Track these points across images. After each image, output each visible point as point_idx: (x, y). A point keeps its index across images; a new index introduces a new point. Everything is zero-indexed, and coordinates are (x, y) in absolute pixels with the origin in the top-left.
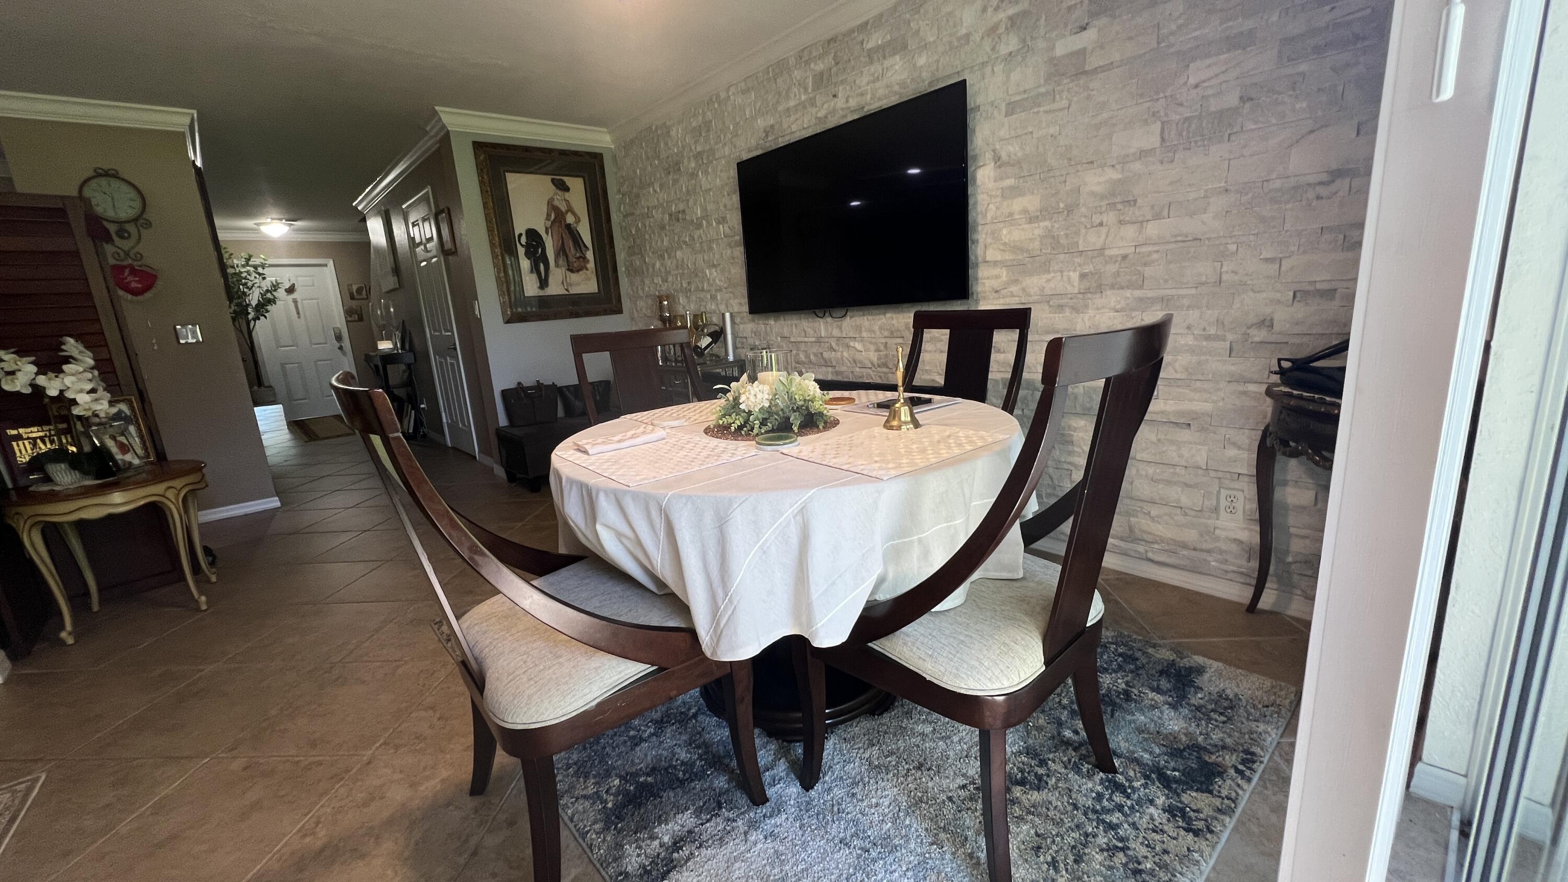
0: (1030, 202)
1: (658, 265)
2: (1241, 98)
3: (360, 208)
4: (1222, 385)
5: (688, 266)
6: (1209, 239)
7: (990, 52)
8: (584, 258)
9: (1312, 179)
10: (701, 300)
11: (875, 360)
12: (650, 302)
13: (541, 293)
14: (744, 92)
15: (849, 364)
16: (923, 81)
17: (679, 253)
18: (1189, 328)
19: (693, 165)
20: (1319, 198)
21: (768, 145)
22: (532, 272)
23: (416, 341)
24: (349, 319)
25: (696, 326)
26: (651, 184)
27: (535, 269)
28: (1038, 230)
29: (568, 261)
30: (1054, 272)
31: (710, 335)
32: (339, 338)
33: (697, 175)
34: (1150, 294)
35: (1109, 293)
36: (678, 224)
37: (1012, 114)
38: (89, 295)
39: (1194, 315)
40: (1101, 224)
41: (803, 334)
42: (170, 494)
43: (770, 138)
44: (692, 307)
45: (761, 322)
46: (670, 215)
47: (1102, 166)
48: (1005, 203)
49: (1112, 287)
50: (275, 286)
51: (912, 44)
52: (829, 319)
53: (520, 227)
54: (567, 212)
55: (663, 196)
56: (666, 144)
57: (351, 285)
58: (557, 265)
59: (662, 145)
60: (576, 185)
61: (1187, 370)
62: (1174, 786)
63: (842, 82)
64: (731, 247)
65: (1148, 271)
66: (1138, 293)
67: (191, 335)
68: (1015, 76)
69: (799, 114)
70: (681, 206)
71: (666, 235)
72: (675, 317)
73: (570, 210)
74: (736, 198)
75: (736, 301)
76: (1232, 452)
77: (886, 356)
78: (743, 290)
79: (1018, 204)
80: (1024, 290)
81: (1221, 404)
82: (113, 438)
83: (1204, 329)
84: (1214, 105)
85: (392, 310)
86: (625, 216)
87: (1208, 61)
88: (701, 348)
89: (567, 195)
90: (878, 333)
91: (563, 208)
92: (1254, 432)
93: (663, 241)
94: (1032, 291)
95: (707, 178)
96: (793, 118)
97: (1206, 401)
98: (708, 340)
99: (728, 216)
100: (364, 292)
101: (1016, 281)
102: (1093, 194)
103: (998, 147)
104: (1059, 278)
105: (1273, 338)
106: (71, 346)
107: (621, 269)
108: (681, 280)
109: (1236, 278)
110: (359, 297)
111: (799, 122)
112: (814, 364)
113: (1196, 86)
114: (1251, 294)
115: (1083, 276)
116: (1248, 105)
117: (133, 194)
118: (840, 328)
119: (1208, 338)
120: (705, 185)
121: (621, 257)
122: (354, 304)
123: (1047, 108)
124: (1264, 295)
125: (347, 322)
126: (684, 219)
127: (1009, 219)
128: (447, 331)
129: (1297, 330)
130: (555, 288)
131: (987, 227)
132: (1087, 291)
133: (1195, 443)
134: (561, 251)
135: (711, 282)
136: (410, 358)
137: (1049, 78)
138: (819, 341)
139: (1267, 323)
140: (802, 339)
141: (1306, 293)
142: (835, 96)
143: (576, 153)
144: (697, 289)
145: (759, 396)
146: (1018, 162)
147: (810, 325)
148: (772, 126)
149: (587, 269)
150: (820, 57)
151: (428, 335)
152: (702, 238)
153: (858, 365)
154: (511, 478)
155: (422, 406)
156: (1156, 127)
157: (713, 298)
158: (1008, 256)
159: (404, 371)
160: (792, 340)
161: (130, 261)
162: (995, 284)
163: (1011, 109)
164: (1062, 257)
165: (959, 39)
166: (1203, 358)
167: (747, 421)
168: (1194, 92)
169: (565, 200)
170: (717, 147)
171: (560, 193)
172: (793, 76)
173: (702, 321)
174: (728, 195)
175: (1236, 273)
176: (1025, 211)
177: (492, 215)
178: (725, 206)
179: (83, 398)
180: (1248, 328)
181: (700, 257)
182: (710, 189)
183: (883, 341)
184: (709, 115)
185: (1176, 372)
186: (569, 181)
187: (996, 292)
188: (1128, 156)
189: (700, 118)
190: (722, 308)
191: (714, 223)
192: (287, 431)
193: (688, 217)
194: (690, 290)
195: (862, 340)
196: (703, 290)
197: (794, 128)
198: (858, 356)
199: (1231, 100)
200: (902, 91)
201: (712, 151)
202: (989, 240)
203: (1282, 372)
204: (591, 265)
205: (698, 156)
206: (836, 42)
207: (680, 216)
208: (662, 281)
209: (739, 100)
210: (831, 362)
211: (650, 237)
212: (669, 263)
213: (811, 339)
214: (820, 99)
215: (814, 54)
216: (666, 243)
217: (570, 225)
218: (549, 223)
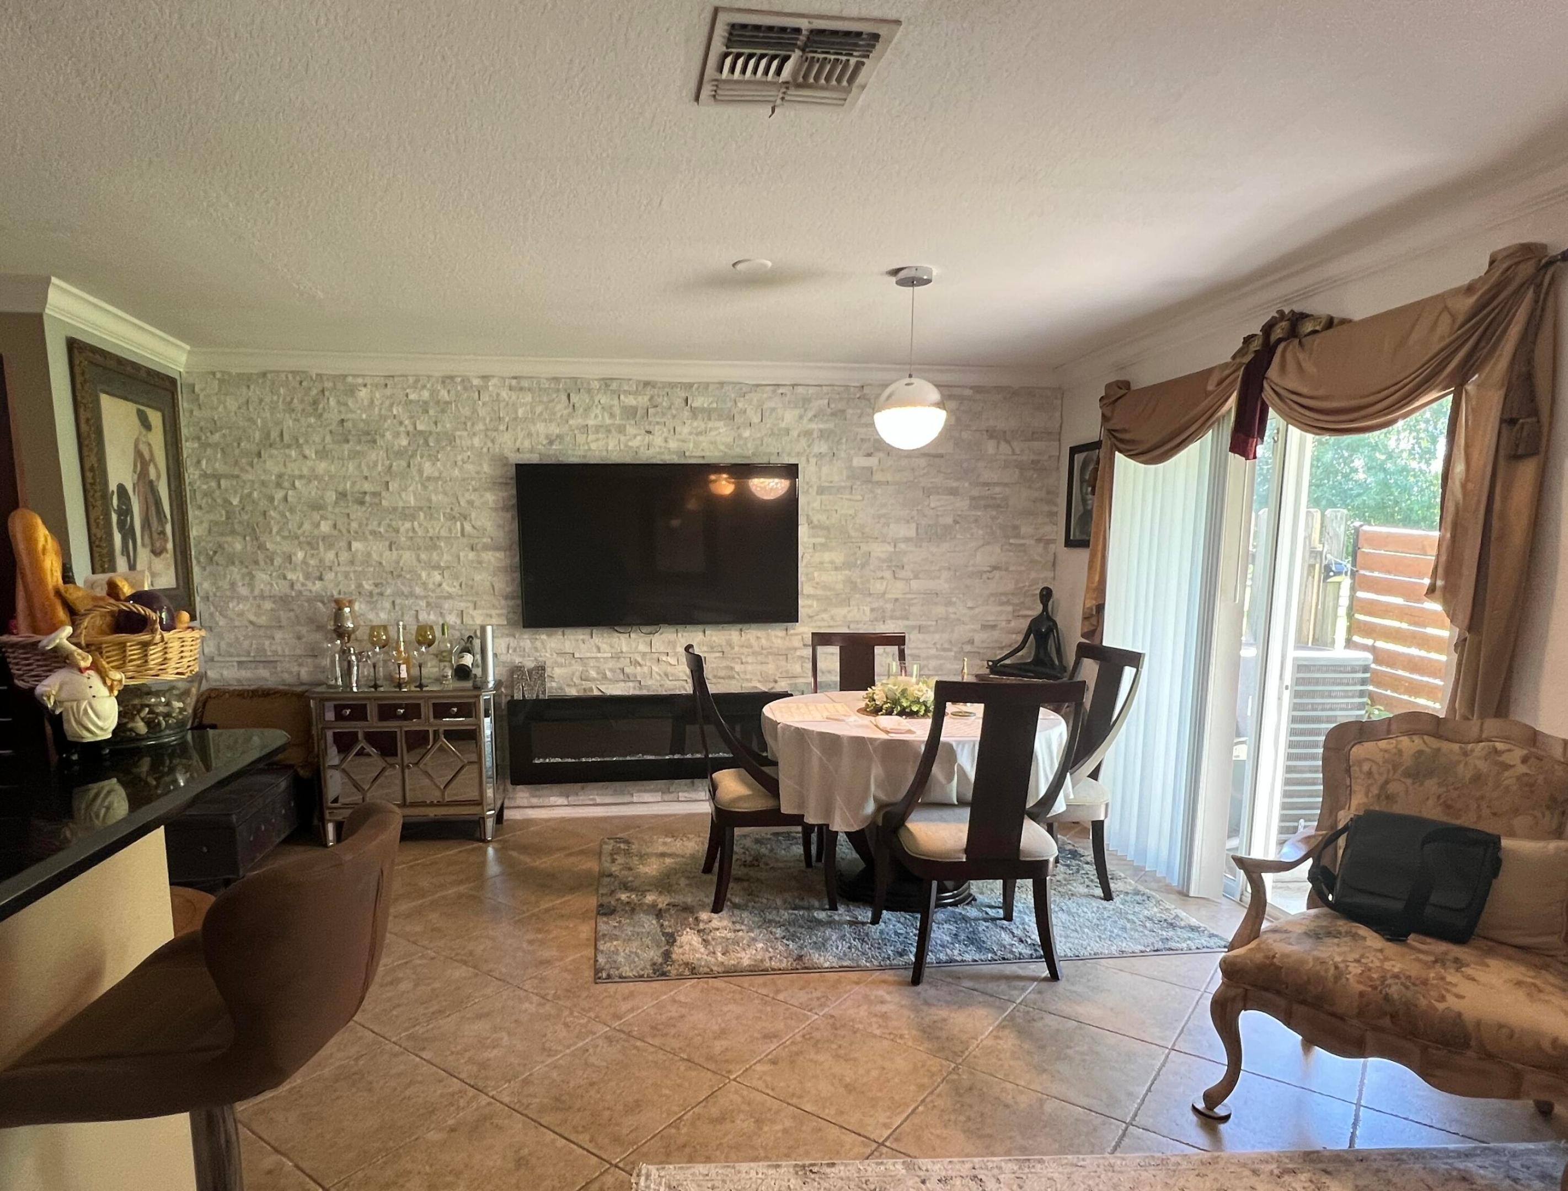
0: (837, 556)
1: (300, 555)
2: (954, 521)
5: (377, 562)
6: (942, 594)
8: (164, 534)
9: (985, 568)
10: (404, 608)
14: (514, 389)
15: (658, 678)
17: (357, 545)
19: (404, 442)
20: (988, 578)
21: (551, 452)
22: (123, 552)
26: (294, 445)
27: (125, 545)
28: (840, 576)
29: (151, 539)
30: (853, 605)
33: (412, 457)
35: (889, 622)
36: (359, 507)
37: (822, 494)
39: (937, 636)
40: (882, 578)
41: (595, 649)
43: (554, 447)
44: (383, 616)
45: (526, 636)
46: (343, 494)
47: (884, 542)
48: (817, 554)
49: (892, 618)
51: (739, 420)
54: (150, 461)
55: (324, 466)
56: (342, 404)
58: (143, 544)
59: (332, 402)
63: (658, 423)
64: (474, 549)
65: (913, 609)
66: (906, 623)
68: (825, 470)
69: (600, 436)
70: (369, 487)
71: (327, 518)
73: (153, 458)
75: (480, 612)
79: (827, 556)
80: (832, 616)
84: (942, 521)
87: (938, 497)
89: (149, 436)
91: (147, 455)
93: (316, 526)
94: (838, 618)
95: (433, 464)
96: (591, 437)
99: (473, 515)
101: (825, 610)
102: (879, 558)
104: (856, 610)
108: (359, 580)
109: (956, 616)
112: (610, 680)
113: (933, 509)
114: (963, 625)
115: (872, 610)
116: (958, 526)
118: (648, 644)
119: (944, 650)
120: (428, 471)
123: (848, 497)
124: (968, 627)
126: (375, 504)
127: (820, 566)
129: (985, 645)
132: (876, 620)
134: (146, 523)
135: (431, 586)
137: (848, 478)
138: (617, 656)
139: (971, 641)
140: (593, 655)
141: (986, 626)
142: (649, 432)
144: (396, 594)
146: (827, 529)
147: (604, 640)
148: (559, 437)
149: (167, 550)
150: (636, 393)
152: (413, 531)
156: (914, 526)
157: (434, 606)
158: (820, 592)
160: (576, 655)
162: (810, 611)
163: (821, 491)
164: (857, 596)
165: (779, 430)
168: (932, 511)
169: (148, 444)
171: (144, 431)
172: (596, 399)
174: (475, 490)
176: (832, 562)
180: (963, 644)
181: (408, 554)
182: (439, 478)
184: (444, 394)
186: (151, 415)
187: (811, 617)
188: (898, 538)
189: (426, 393)
190: (451, 619)
191: (443, 518)
193: (385, 503)
194: (381, 594)
196: (412, 595)
198: (669, 669)
199: (949, 520)
201: (447, 437)
203: (988, 666)
204: (170, 544)
205: (414, 435)
206: (654, 387)
207: (368, 498)
208: (307, 576)
209: (504, 394)
210: (636, 677)
211: (284, 516)
212: (330, 555)
213: (605, 655)
214: (631, 430)
215: (626, 388)
216: (325, 527)
217: (152, 481)
218: (136, 477)
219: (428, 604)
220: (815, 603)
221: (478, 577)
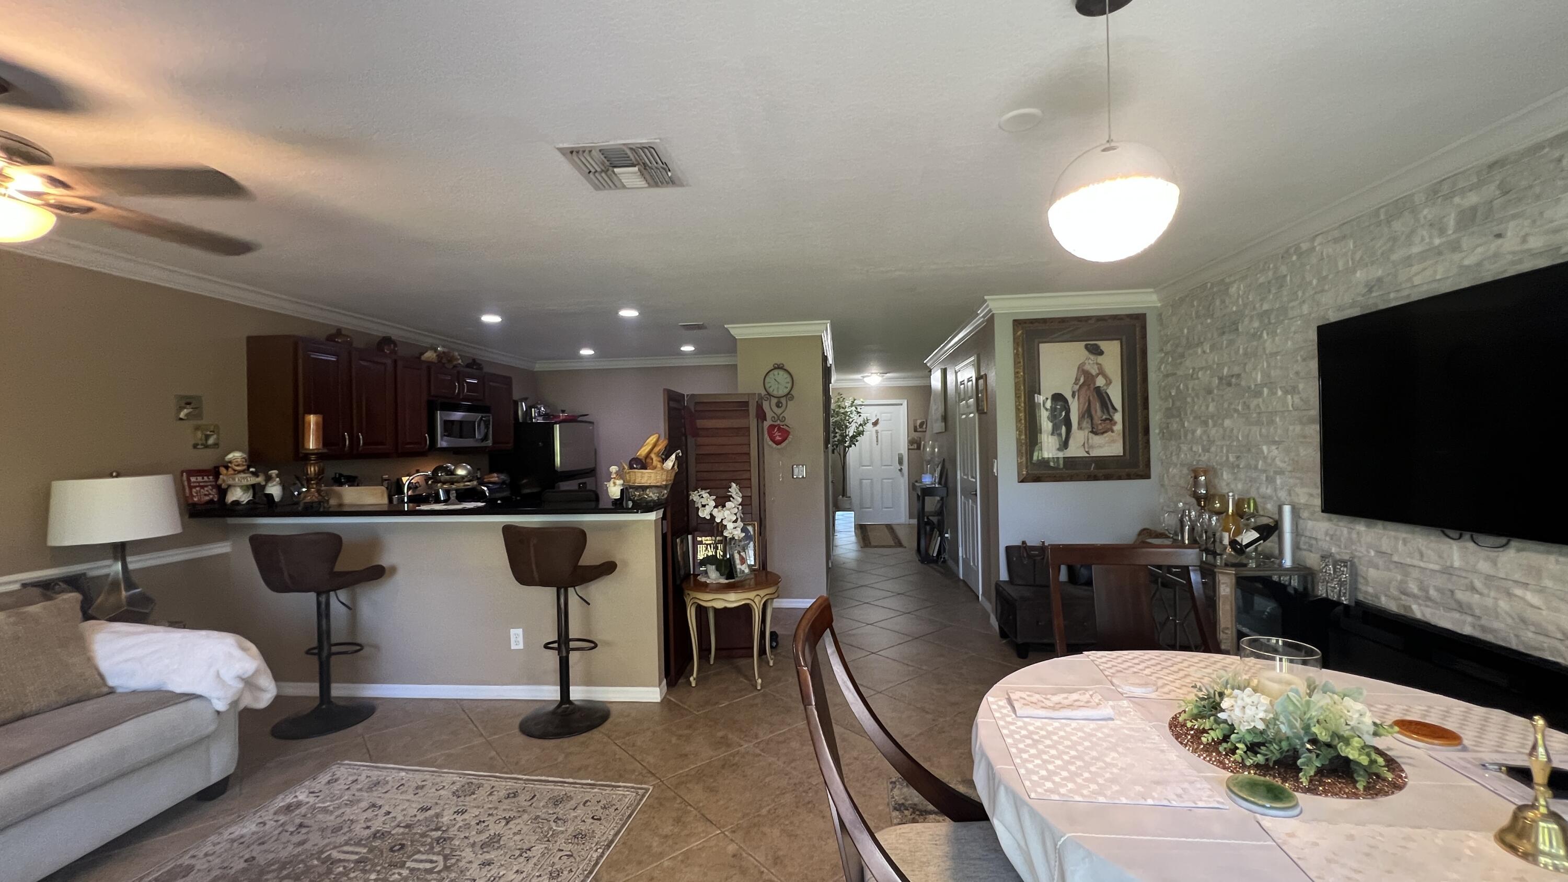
1: (1199, 432)
3: (928, 365)
5: (1237, 438)
8: (1111, 420)
10: (1252, 480)
12: (1185, 471)
13: (1059, 455)
14: (1336, 241)
15: (1509, 621)
17: (1227, 423)
19: (1256, 325)
21: (1371, 301)
22: (1052, 434)
23: (950, 480)
24: (910, 447)
25: (1240, 513)
26: (1200, 343)
27: (1055, 431)
29: (1092, 424)
31: (1256, 529)
32: (901, 462)
33: (1261, 336)
36: (1229, 389)
38: (749, 454)
41: (1417, 555)
42: (757, 600)
43: (1374, 294)
44: (1240, 486)
45: (1341, 525)
46: (1221, 379)
50: (865, 423)
52: (1471, 545)
55: (1215, 357)
56: (1223, 302)
57: (916, 420)
58: (1080, 428)
59: (1218, 302)
63: (1514, 217)
64: (1301, 423)
67: (801, 472)
69: (1429, 262)
70: (1236, 370)
71: (1213, 400)
72: (1214, 496)
73: (1102, 372)
74: (1314, 365)
78: (1315, 477)
82: (739, 553)
85: (936, 450)
86: (1167, 376)
88: (1241, 545)
89: (1100, 359)
91: (1094, 371)
93: (1207, 407)
95: (1274, 340)
96: (1415, 269)
98: (1255, 535)
99: (1300, 386)
100: (924, 426)
106: (734, 489)
107: (1154, 431)
108: (1228, 451)
110: (920, 430)
111: (1428, 273)
112: (1437, 604)
117: (789, 379)
118: (1494, 563)
120: (1269, 347)
121: (1156, 418)
122: (916, 435)
125: (908, 449)
126: (1238, 385)
128: (972, 477)
134: (1087, 414)
135: (1269, 461)
136: (943, 492)
138: (1447, 572)
140: (1416, 563)
142: (1499, 236)
143: (1114, 317)
144: (1248, 467)
145: (1250, 712)
147: (1432, 545)
148: (1380, 280)
149: (1113, 431)
151: (959, 477)
152: (1260, 407)
153: (1532, 628)
154: (1003, 634)
155: (946, 535)
157: (1270, 480)
159: (938, 501)
160: (1395, 558)
161: (779, 422)
167: (1226, 738)
169: (1097, 364)
170: (1291, 305)
171: (1092, 357)
172: (1420, 216)
173: (1249, 507)
174: (1304, 360)
177: (1022, 382)
178: (1297, 373)
179: (730, 526)
181: (1255, 429)
182: (1277, 353)
184: (1283, 270)
189: (1270, 274)
190: (1283, 495)
191: (1280, 393)
192: (853, 534)
193: (1243, 383)
194: (1238, 466)
195: (1542, 591)
196: (1256, 468)
197: (1417, 280)
198: (1530, 614)
201: (1284, 310)
204: (1119, 427)
205: (1264, 315)
206: (1505, 165)
207: (1233, 380)
208: (1203, 450)
209: (1329, 250)
210: (1473, 609)
211: (1193, 400)
212: (1213, 432)
213: (1431, 566)
214: (1466, 243)
215: (1463, 184)
216: (1212, 408)
217: (1099, 387)
218: (1077, 387)
219: (1267, 477)
221: (1302, 452)
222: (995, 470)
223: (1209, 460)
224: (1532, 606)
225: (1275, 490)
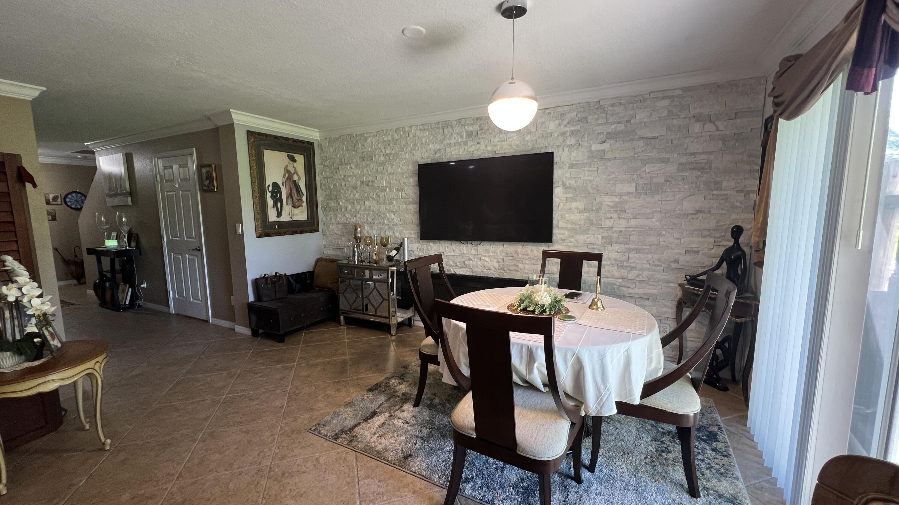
0: (581, 205)
1: (349, 207)
2: (665, 180)
4: (660, 283)
5: (373, 210)
6: (655, 228)
7: (562, 142)
8: (301, 200)
9: (691, 212)
11: (497, 267)
12: (345, 228)
13: (277, 220)
14: (421, 130)
15: (481, 268)
16: (528, 147)
17: (367, 203)
18: (648, 261)
19: (382, 159)
20: (693, 219)
21: (436, 158)
22: (273, 207)
23: (149, 242)
26: (349, 163)
27: (275, 205)
28: (582, 216)
29: (293, 202)
30: (591, 234)
31: (396, 249)
33: (385, 165)
34: (632, 247)
35: (615, 245)
36: (367, 187)
37: (572, 168)
39: (650, 256)
40: (611, 218)
41: (452, 251)
42: (97, 368)
43: (437, 155)
44: (374, 232)
45: (425, 244)
46: (362, 182)
47: (611, 195)
48: (568, 204)
49: (616, 243)
52: (470, 246)
53: (269, 182)
54: (294, 173)
55: (357, 171)
56: (363, 145)
57: (48, 194)
58: (287, 204)
59: (360, 145)
60: (300, 158)
61: (647, 277)
62: (708, 442)
63: (483, 138)
65: (631, 238)
66: (627, 246)
68: (574, 154)
69: (457, 147)
70: (371, 179)
71: (358, 192)
73: (296, 172)
75: (408, 232)
76: (665, 309)
77: (503, 265)
78: (412, 226)
79: (574, 205)
80: (576, 241)
81: (660, 291)
83: (654, 262)
84: (655, 180)
85: (124, 219)
86: (325, 178)
87: (653, 165)
88: (392, 257)
89: (295, 164)
90: (499, 254)
91: (292, 171)
92: (673, 302)
93: (355, 195)
94: (580, 241)
95: (392, 167)
96: (452, 148)
97: (655, 289)
98: (394, 252)
99: (405, 189)
100: (59, 200)
101: (573, 237)
102: (609, 206)
103: (564, 180)
104: (593, 237)
105: (679, 267)
106: (10, 262)
107: (320, 207)
108: (367, 216)
109: (665, 244)
110: (54, 203)
111: (457, 151)
112: (459, 267)
113: (649, 173)
114: (670, 250)
115: (603, 237)
116: (668, 183)
118: (476, 250)
119: (655, 265)
120: (390, 170)
121: (321, 200)
122: (49, 208)
123: (589, 169)
124: (675, 251)
126: (373, 186)
127: (570, 210)
128: (190, 238)
129: (688, 264)
130: (285, 218)
131: (558, 212)
132: (606, 243)
133: (651, 306)
134: (290, 196)
135: (390, 220)
137: (589, 157)
138: (462, 255)
139: (677, 261)
140: (451, 254)
141: (690, 251)
142: (478, 143)
143: (301, 141)
144: (379, 223)
146: (575, 188)
147: (457, 247)
148: (439, 150)
149: (302, 206)
150: (472, 125)
151: (165, 240)
152: (385, 196)
153: (486, 269)
154: (257, 334)
156: (634, 185)
157: (391, 229)
158: (569, 226)
162: (563, 237)
163: (571, 166)
164: (594, 228)
165: (547, 134)
166: (654, 273)
168: (648, 175)
169: (294, 167)
170: (401, 153)
171: (291, 163)
172: (455, 130)
173: (386, 241)
174: (406, 177)
175: (665, 242)
176: (577, 208)
177: (255, 173)
178: (404, 183)
180: (670, 262)
181: (383, 206)
182: (394, 173)
183: (502, 257)
184: (396, 137)
185: (643, 278)
186: (296, 156)
187: (563, 240)
188: (622, 193)
189: (390, 137)
190: (397, 234)
191: (395, 191)
193: (376, 185)
194: (374, 223)
195: (489, 256)
196: (384, 224)
197: (454, 153)
198: (486, 264)
199: (661, 180)
200: (517, 148)
201: (397, 155)
202: (560, 218)
203: (687, 280)
204: (305, 204)
205: (386, 155)
206: (481, 120)
207: (370, 183)
208: (352, 216)
209: (418, 133)
210: (470, 266)
211: (345, 192)
212: (358, 207)
213: (457, 254)
214: (470, 143)
215: (468, 122)
216: (357, 196)
217: (295, 181)
218: (284, 180)
219: (389, 228)
220: (566, 233)
221: (407, 216)
222: (240, 230)
223: (356, 220)
224: (487, 262)
225: (394, 232)
